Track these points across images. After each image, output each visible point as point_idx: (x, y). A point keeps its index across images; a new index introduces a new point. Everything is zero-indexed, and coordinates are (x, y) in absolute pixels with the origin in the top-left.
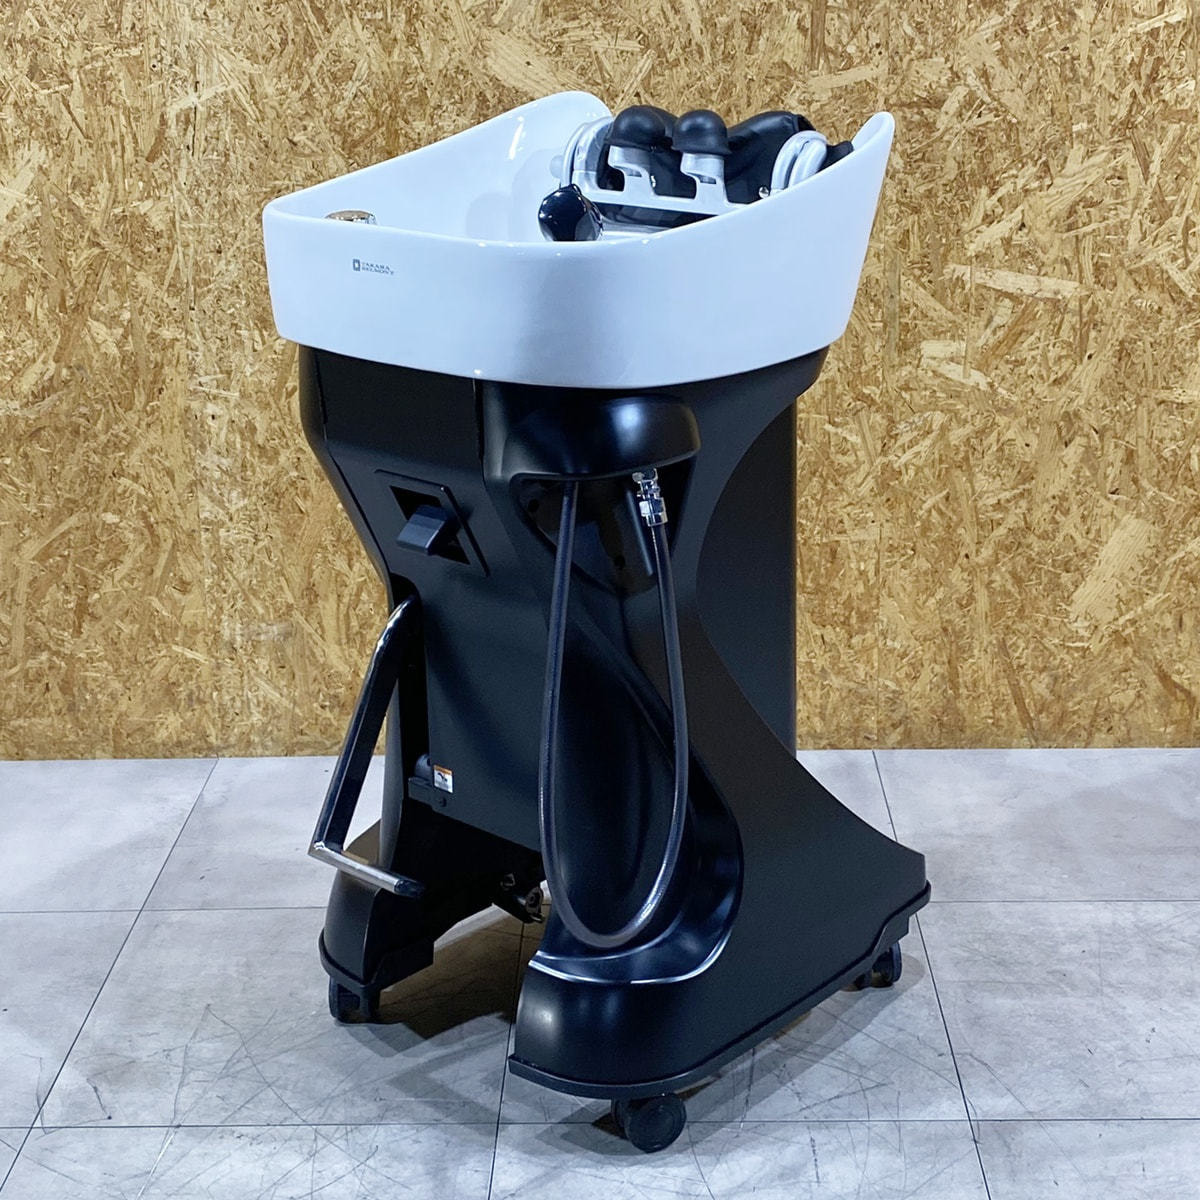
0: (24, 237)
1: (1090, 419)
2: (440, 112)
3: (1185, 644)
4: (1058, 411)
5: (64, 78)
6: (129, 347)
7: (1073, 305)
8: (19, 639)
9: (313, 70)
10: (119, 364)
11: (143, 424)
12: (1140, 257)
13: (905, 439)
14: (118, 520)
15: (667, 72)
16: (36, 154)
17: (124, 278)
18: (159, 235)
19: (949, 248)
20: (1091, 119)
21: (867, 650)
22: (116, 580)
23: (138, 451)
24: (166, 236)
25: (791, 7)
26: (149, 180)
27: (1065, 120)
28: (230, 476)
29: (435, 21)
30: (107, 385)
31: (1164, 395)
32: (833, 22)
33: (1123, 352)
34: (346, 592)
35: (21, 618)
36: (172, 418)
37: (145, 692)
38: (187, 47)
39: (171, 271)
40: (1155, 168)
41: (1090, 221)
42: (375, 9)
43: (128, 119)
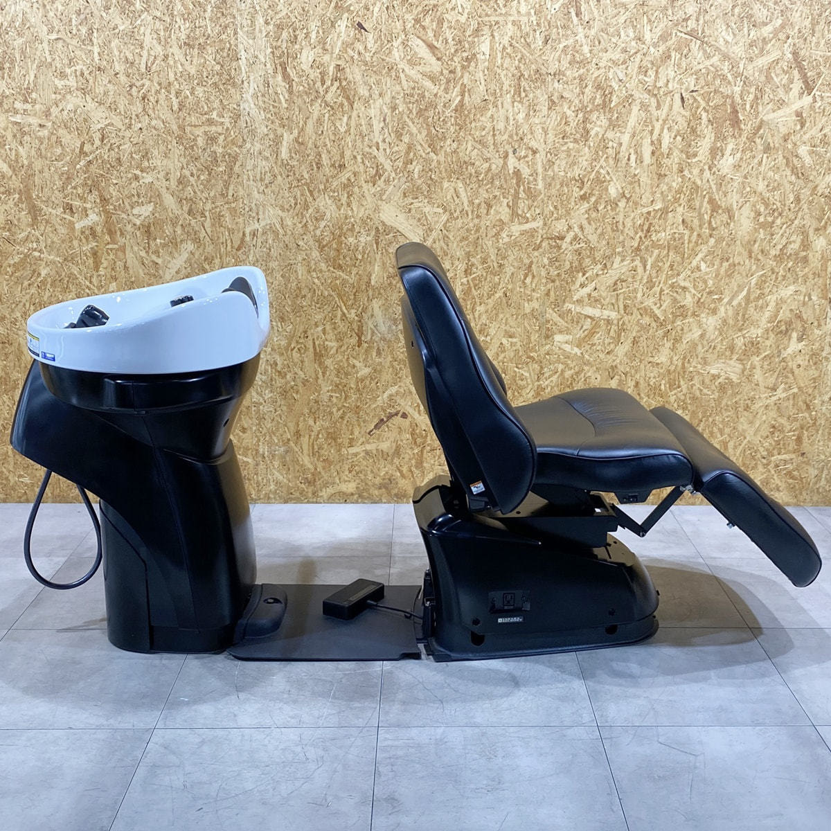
1: (621, 368)
2: (359, 234)
4: (608, 365)
5: (203, 214)
7: (615, 322)
9: (308, 215)
12: (642, 303)
13: (547, 375)
15: (454, 222)
16: (190, 246)
19: (566, 297)
20: (624, 247)
25: (505, 197)
26: (236, 258)
27: (613, 247)
28: (267, 384)
29: (359, 197)
31: (651, 359)
32: (521, 204)
33: (635, 342)
34: (313, 434)
38: (255, 204)
40: (648, 267)
41: (622, 288)
42: (334, 192)
43: (229, 233)
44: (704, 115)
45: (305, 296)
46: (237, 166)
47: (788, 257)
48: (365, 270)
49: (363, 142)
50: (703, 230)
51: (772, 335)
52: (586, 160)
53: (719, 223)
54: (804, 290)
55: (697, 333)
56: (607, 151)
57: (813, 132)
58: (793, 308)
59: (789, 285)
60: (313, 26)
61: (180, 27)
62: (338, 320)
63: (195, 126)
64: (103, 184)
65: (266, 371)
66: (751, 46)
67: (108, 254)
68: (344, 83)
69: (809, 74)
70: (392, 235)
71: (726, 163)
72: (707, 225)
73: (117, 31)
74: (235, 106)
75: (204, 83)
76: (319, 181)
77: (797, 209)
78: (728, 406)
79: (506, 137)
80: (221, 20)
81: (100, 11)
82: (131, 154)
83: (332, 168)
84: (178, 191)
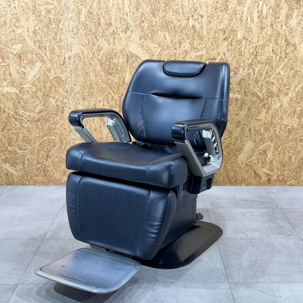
0: (37, 81)
1: (242, 122)
2: (119, 58)
3: (259, 166)
4: (237, 121)
5: (45, 48)
6: (57, 104)
7: (240, 100)
8: (35, 161)
9: (94, 49)
10: (55, 107)
11: (60, 119)
12: (253, 90)
14: (55, 138)
15: (164, 51)
16: (39, 64)
17: (57, 90)
18: (63, 81)
20: (244, 63)
22: (55, 150)
23: (59, 124)
24: (65, 81)
25: (188, 39)
26: (61, 69)
27: (239, 63)
29: (118, 39)
30: (53, 111)
31: (256, 118)
32: (196, 42)
33: (249, 109)
35: (35, 157)
36: (66, 118)
37: (60, 172)
38: (70, 43)
39: (66, 88)
40: (256, 73)
41: (244, 83)
42: (107, 37)
43: (58, 57)
45: (94, 88)
46: (61, 25)
48: (122, 75)
49: (120, 12)
50: (282, 54)
52: (227, 21)
53: (290, 51)
55: (278, 105)
56: (237, 16)
62: (110, 100)
63: (40, 5)
67: (2, 68)
70: (134, 58)
71: (293, 22)
72: (284, 52)
76: (99, 32)
78: (292, 139)
79: (188, 9)
82: (11, 19)
83: (105, 26)
84: (33, 37)
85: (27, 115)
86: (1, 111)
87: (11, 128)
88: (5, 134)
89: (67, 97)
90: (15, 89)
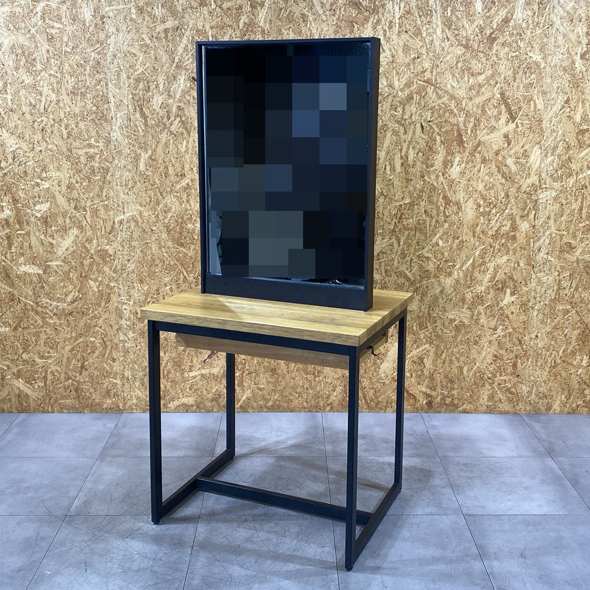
0: (71, 255)
3: (413, 382)
5: (85, 210)
6: (100, 288)
7: (379, 281)
8: (63, 376)
9: (159, 209)
10: (97, 293)
11: (104, 311)
12: (398, 268)
14: (94, 339)
16: (75, 231)
17: (100, 268)
18: (111, 256)
20: (383, 229)
21: (320, 382)
22: (94, 357)
23: (102, 319)
24: (113, 256)
26: (108, 239)
28: (130, 327)
30: (93, 299)
34: (163, 362)
35: (64, 369)
36: (113, 309)
37: (101, 392)
38: (122, 202)
39: (114, 267)
40: (401, 243)
41: (384, 258)
42: (178, 193)
43: (103, 222)
44: (438, 138)
45: (157, 265)
46: (109, 176)
47: (502, 236)
50: (440, 217)
51: (492, 291)
53: (451, 212)
54: (514, 260)
55: (438, 291)
57: (517, 148)
58: (506, 272)
59: (503, 256)
60: (161, 80)
61: (68, 81)
62: (181, 281)
63: (79, 149)
64: (15, 189)
65: (130, 318)
66: (470, 89)
67: (18, 238)
68: (184, 119)
69: (512, 108)
71: (455, 171)
72: (442, 214)
73: (24, 84)
74: (107, 135)
75: (85, 119)
76: (166, 186)
77: (507, 202)
78: (461, 341)
80: (97, 76)
81: (12, 71)
82: (34, 168)
83: (175, 177)
84: (67, 193)
85: (53, 306)
86: (13, 301)
87: (29, 326)
88: (18, 335)
89: (115, 278)
90: (37, 268)
